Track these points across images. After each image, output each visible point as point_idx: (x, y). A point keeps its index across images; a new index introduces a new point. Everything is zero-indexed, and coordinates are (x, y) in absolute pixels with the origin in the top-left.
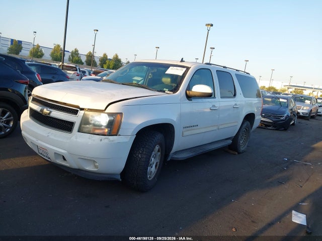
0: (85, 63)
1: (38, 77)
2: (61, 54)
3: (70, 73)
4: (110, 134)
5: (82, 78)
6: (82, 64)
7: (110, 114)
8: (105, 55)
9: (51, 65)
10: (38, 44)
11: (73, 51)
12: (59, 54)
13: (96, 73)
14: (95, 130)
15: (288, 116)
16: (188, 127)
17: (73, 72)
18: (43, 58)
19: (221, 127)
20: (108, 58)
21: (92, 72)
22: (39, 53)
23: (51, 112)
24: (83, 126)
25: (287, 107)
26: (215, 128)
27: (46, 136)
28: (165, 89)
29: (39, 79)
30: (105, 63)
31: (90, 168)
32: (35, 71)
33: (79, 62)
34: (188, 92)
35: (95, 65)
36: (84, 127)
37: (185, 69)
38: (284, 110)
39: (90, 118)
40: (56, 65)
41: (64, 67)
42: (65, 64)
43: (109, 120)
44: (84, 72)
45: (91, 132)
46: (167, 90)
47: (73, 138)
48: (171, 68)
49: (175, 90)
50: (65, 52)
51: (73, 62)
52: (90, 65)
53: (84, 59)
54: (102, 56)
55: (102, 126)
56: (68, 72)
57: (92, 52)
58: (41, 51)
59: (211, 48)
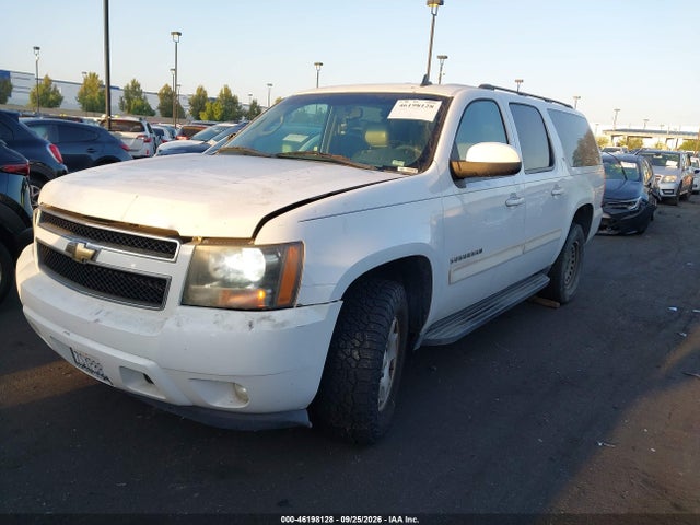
0: (158, 112)
1: (54, 154)
2: (101, 94)
3: (129, 137)
4: (273, 305)
5: (156, 147)
6: (152, 114)
7: (268, 249)
8: (201, 90)
9: (81, 121)
10: (47, 77)
11: (128, 87)
12: (96, 95)
13: (187, 133)
14: (229, 298)
15: (643, 200)
16: (461, 259)
17: (134, 135)
18: (62, 106)
19: (529, 247)
20: (209, 96)
21: (177, 133)
22: (52, 97)
23: (96, 252)
24: (194, 287)
25: (640, 179)
26: (519, 251)
27: (93, 320)
28: (394, 163)
29: (57, 156)
30: (203, 109)
31: (224, 402)
32: (46, 139)
33: (144, 110)
34: (455, 165)
35: (181, 115)
36: (196, 291)
37: (439, 103)
38: (634, 187)
39: (212, 262)
40: (92, 121)
41: (113, 124)
42: (116, 117)
43: (268, 267)
44: (160, 133)
45: (220, 304)
46: (402, 163)
47: (170, 324)
48: (399, 102)
49: (422, 163)
50: (112, 91)
51: (130, 111)
52: (171, 116)
53: (154, 103)
54: (194, 92)
55: (249, 283)
56: (124, 134)
57: (171, 85)
58: (56, 91)
59: (440, 57)
